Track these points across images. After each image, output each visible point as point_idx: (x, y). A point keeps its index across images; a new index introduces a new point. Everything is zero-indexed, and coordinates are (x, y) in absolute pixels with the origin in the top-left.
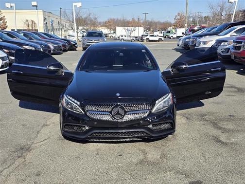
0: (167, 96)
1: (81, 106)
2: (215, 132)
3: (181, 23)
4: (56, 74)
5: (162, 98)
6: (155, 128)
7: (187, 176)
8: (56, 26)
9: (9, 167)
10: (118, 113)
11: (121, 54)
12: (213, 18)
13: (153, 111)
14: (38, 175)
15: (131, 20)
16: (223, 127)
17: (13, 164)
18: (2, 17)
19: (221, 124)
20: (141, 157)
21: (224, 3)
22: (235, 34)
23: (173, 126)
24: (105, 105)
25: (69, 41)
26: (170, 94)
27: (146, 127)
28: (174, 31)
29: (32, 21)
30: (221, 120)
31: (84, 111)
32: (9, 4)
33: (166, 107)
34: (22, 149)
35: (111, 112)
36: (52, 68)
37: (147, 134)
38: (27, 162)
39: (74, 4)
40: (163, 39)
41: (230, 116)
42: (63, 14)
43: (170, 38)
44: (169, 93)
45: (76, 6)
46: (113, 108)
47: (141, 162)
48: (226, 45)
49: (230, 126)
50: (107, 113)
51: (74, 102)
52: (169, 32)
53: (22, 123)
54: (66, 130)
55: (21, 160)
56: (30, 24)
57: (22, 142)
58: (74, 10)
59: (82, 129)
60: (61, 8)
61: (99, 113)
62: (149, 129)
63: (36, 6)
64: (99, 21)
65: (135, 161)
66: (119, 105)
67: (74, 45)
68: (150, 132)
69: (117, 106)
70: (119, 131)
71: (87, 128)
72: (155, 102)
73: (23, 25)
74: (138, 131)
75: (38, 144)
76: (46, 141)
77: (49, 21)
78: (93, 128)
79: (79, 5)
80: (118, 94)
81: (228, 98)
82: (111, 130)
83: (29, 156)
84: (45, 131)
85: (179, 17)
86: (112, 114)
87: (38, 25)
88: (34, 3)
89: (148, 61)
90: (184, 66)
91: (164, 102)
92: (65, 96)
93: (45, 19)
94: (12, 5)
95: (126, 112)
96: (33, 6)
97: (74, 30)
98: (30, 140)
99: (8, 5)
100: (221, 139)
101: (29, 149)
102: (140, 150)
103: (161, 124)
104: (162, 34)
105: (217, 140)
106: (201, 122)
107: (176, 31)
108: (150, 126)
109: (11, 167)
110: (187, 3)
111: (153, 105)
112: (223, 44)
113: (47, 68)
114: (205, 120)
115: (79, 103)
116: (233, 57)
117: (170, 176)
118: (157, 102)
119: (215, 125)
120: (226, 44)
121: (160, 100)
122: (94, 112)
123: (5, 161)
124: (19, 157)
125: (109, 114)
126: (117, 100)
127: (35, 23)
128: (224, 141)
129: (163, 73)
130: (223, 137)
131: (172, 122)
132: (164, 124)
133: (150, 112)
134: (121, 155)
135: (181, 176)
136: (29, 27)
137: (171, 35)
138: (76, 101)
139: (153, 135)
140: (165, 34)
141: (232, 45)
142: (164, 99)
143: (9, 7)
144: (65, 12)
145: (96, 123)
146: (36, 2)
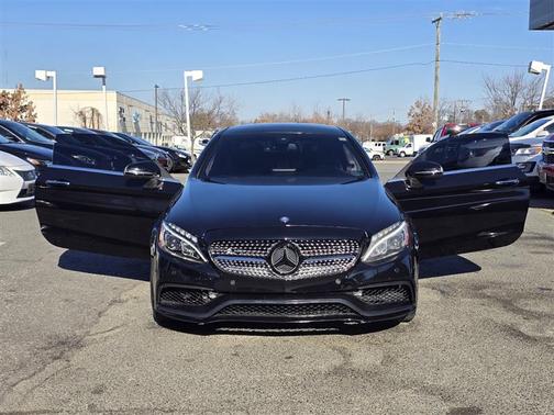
0: (397, 227)
1: (200, 245)
2: (508, 318)
3: (423, 125)
4: (145, 186)
5: (386, 231)
6: (369, 298)
7: (447, 399)
8: (145, 126)
9: (30, 377)
10: (285, 261)
11: (292, 146)
12: (495, 110)
13: (365, 258)
14: (98, 391)
15: (311, 117)
16: (527, 308)
17: (40, 370)
18: (26, 103)
19: (521, 304)
20: (338, 361)
21: (518, 78)
22: (547, 133)
23: (410, 298)
24: (254, 242)
25: (172, 152)
26: (404, 224)
27: (349, 296)
28: (407, 141)
29: (93, 109)
30: (520, 296)
31: (207, 256)
32: (44, 72)
33: (395, 251)
34: (63, 343)
35: (268, 259)
36: (136, 171)
37: (352, 311)
38: (74, 368)
39: (187, 74)
40: (382, 156)
41: (542, 289)
42: (161, 96)
43: (399, 156)
44: (402, 221)
45: (190, 78)
46: (273, 249)
47: (337, 371)
48: (528, 155)
49: (543, 308)
50: (259, 261)
51: (184, 237)
52: (397, 143)
53: (63, 296)
54: (163, 301)
55: (59, 364)
56: (88, 115)
57: (64, 330)
58: (186, 90)
59: (201, 299)
60: (157, 87)
61: (240, 259)
62: (356, 301)
63: (103, 77)
64: (240, 120)
65: (323, 368)
66: (287, 242)
67: (185, 160)
68: (358, 306)
69: (283, 243)
70: (287, 302)
71: (213, 296)
72: (370, 238)
73: (72, 119)
74: (330, 304)
75: (99, 336)
76: (118, 330)
77: (130, 115)
78: (226, 294)
79: (197, 75)
80: (285, 219)
81: (535, 256)
82: (268, 299)
83: (78, 358)
84: (117, 312)
85: (418, 111)
86: (270, 263)
87: (105, 119)
88: (99, 71)
89: (353, 166)
90: (434, 172)
91: (391, 240)
92: (164, 224)
93: (122, 110)
94: (49, 74)
95: (302, 259)
96: (96, 76)
97: (185, 135)
98: (81, 327)
99: (41, 75)
100: (523, 329)
101: (78, 344)
102: (334, 349)
103: (384, 288)
104: (382, 147)
105: (514, 332)
106: (476, 300)
107: (412, 139)
108: (359, 294)
109: (36, 377)
110: (436, 78)
111: (365, 245)
112: (519, 152)
113: (126, 171)
114: (484, 296)
115: (195, 239)
116: (543, 180)
117: (406, 397)
118: (374, 238)
119: (508, 304)
120: (527, 151)
121: (380, 234)
122: (231, 259)
123: (22, 366)
124: (56, 358)
125: (263, 261)
126: (282, 230)
127: (99, 115)
128: (530, 334)
129: (388, 186)
130: (526, 327)
131: (409, 285)
132: (390, 288)
133: (359, 261)
134: (290, 357)
135: (430, 398)
136: (85, 122)
137: (400, 149)
138: (188, 235)
139: (366, 314)
140: (388, 147)
141: (540, 153)
142: (389, 233)
143: (44, 78)
144: (165, 95)
145: (233, 283)
146: (102, 69)
